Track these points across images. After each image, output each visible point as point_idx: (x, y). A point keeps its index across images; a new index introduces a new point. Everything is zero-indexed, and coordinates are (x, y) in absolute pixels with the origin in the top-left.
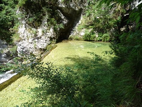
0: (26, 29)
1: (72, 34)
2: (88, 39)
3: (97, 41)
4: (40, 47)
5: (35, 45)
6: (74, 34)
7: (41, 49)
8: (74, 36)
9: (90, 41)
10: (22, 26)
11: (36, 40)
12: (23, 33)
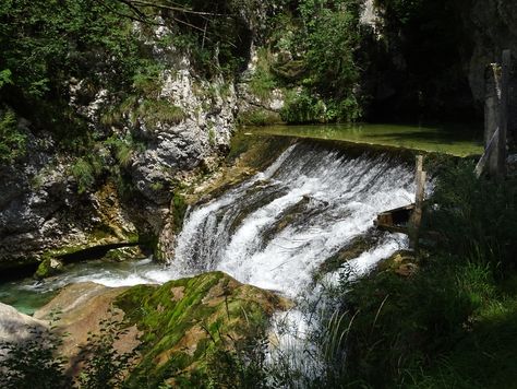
3: (326, 122)
4: (221, 141)
7: (221, 147)
11: (213, 119)
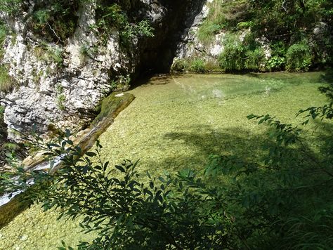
0: (28, 48)
1: (181, 55)
2: (238, 66)
3: (267, 71)
4: (79, 104)
5: (63, 99)
6: (189, 54)
8: (188, 60)
9: (243, 72)
10: (14, 41)
11: (64, 83)
12: (18, 62)
